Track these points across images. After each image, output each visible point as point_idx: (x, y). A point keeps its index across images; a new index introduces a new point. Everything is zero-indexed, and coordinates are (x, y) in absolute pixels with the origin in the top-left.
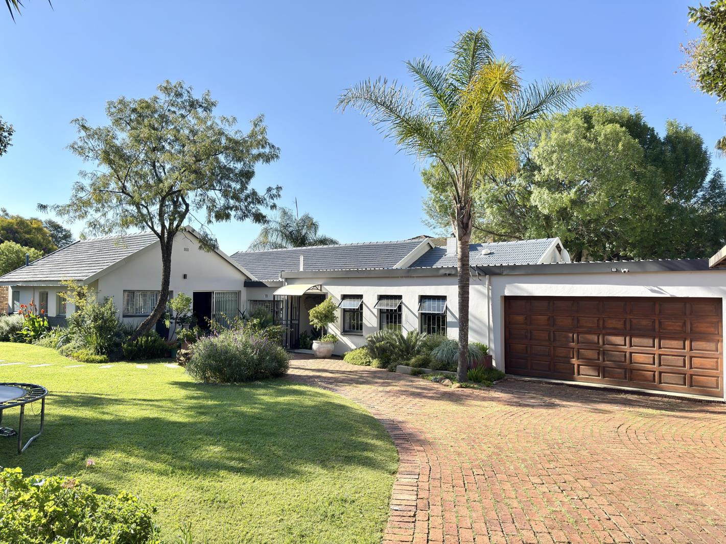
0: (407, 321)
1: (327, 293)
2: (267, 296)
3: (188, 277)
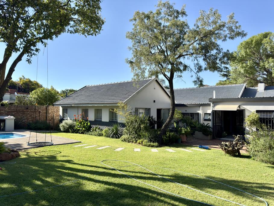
1: (245, 109)
2: (186, 111)
3: (156, 101)
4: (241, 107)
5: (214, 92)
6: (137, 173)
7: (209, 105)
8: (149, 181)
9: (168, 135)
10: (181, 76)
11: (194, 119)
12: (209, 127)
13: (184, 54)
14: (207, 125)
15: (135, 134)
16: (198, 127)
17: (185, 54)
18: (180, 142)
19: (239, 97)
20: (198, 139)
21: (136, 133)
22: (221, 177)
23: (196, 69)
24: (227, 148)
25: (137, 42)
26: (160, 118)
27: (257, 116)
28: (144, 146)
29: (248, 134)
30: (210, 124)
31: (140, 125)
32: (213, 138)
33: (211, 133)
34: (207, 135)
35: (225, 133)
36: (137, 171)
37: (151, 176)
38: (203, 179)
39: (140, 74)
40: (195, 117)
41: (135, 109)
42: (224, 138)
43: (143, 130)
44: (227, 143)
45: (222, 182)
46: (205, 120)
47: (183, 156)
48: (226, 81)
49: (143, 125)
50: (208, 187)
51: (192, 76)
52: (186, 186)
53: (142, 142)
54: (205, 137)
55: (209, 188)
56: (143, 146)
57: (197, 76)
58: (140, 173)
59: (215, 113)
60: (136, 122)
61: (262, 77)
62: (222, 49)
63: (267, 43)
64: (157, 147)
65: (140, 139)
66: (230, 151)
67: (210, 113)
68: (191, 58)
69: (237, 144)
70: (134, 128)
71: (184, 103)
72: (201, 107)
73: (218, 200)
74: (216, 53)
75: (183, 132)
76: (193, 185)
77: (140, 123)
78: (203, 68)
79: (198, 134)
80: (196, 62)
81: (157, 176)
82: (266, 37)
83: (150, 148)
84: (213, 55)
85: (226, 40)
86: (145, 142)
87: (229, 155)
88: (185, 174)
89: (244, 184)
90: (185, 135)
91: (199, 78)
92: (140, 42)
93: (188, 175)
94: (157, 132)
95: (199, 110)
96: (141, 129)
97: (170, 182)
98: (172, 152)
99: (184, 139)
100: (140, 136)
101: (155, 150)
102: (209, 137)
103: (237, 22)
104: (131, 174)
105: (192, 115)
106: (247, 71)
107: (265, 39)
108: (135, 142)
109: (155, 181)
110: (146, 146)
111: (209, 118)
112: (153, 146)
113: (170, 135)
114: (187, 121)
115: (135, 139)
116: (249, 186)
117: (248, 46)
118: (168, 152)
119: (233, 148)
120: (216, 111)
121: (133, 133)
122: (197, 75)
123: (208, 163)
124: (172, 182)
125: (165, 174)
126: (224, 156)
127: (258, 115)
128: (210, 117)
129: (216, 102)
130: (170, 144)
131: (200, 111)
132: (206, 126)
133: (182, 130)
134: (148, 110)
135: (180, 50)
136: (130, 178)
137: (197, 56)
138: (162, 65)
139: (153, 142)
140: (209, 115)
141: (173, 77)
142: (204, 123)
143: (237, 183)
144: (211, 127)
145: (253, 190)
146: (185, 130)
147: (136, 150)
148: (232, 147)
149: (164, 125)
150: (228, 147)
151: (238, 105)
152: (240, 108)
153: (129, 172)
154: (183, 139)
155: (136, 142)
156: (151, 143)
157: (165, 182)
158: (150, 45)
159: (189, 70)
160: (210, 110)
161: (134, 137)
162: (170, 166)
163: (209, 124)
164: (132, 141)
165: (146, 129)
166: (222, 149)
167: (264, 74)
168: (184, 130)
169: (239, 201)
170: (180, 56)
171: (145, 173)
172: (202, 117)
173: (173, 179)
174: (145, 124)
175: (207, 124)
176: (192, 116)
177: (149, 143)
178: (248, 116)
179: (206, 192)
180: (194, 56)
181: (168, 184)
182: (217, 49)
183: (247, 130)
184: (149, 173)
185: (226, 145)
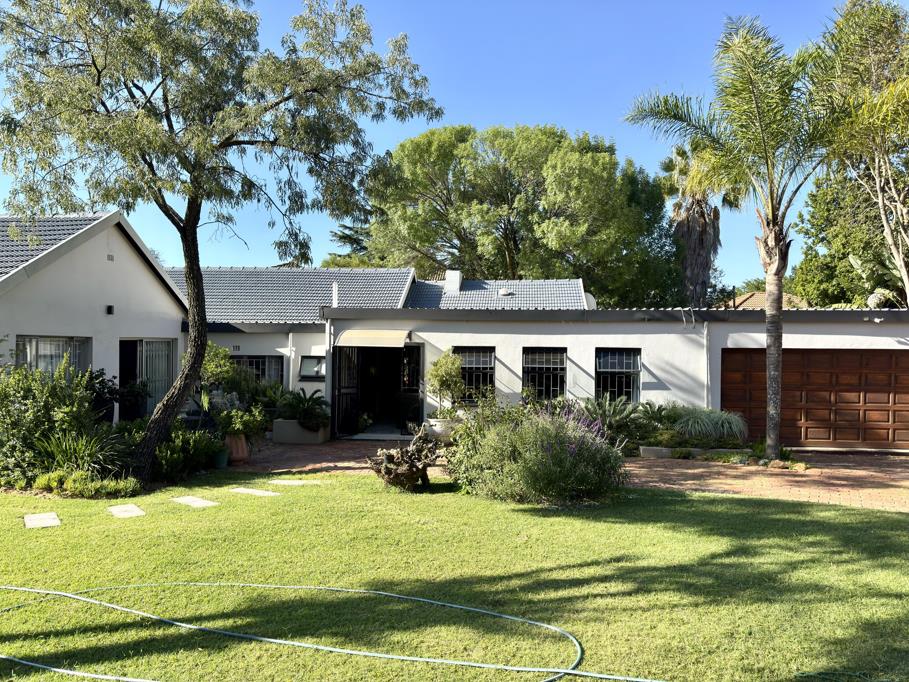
0: (575, 383)
1: (423, 344)
2: (237, 348)
3: (115, 310)
4: (413, 337)
5: (335, 287)
6: (71, 632)
7: (320, 329)
8: (144, 660)
9: (178, 442)
10: (229, 219)
11: (267, 377)
12: (319, 401)
13: (241, 138)
14: (313, 394)
15: (23, 452)
16: (285, 405)
17: (247, 139)
18: (225, 464)
19: (400, 305)
20: (281, 444)
21: (28, 444)
22: (413, 577)
23: (283, 202)
24: (392, 466)
25: (31, 49)
26: (134, 377)
27: (458, 363)
28: (73, 496)
29: (433, 415)
30: (323, 389)
31: (48, 408)
32: (333, 439)
33: (326, 421)
34: (315, 429)
35: (366, 417)
36: (65, 623)
37: (145, 634)
38: (361, 599)
39: (45, 188)
40: (271, 369)
41: (14, 339)
42: (363, 432)
43: (64, 431)
44: (393, 452)
45: (422, 594)
46: (304, 378)
47: (253, 517)
48: (349, 256)
49: (67, 410)
50: (388, 628)
51: (272, 224)
52: (308, 643)
53: (61, 482)
54: (309, 436)
55: (393, 628)
56: (66, 497)
57: (288, 226)
58: (85, 630)
59: (338, 353)
60: (25, 397)
61: (449, 253)
62: (370, 144)
63: (468, 157)
64: (134, 494)
65: (47, 470)
66: (403, 474)
67: (324, 354)
68: (267, 157)
69: (419, 451)
70: (15, 424)
71: (230, 322)
72: (291, 335)
73: (438, 672)
74: (353, 154)
75: (238, 426)
76: (335, 634)
77: (46, 403)
78: (308, 201)
79: (286, 428)
80: (284, 175)
81: (172, 631)
82: (463, 140)
83: (102, 503)
84: (341, 160)
85: (383, 118)
86: (75, 481)
87: (398, 490)
88: (290, 592)
89: (486, 588)
90: (243, 437)
91: (296, 235)
92: (44, 54)
93: (302, 594)
94: (130, 433)
95: (284, 346)
96: (52, 429)
97: (241, 640)
98: (204, 509)
99: (241, 449)
100: (51, 456)
101: (127, 510)
102: (321, 435)
103: (416, 68)
104: (39, 648)
105: (258, 361)
106: (417, 230)
107: (462, 146)
108: (23, 483)
109: (172, 657)
110: (83, 496)
111: (317, 372)
112: (114, 495)
113: (186, 442)
114: (243, 383)
115: (24, 473)
116: (504, 591)
117: (421, 156)
118: (188, 509)
119: (412, 465)
120: (340, 347)
121: (14, 448)
122: (290, 223)
123: (351, 531)
124: (250, 640)
125: (207, 609)
126: (384, 495)
127: (459, 361)
128: (323, 370)
129: (342, 319)
130: (184, 475)
131: (288, 350)
132: (311, 397)
133: (232, 417)
134: (80, 346)
135: (228, 120)
136: (37, 670)
137: (291, 155)
138: (150, 166)
139: (117, 476)
140: (316, 361)
141: (197, 219)
142: (303, 390)
143: (467, 588)
144: (325, 403)
145: (521, 603)
146: (246, 418)
147: (34, 521)
148: (407, 463)
149: (159, 405)
150: (395, 464)
151: (407, 332)
152: (410, 339)
153: (26, 636)
154: (234, 451)
155: (29, 484)
156: (105, 482)
157: (220, 649)
158: (99, 72)
159: (263, 201)
160: (324, 344)
161: (17, 465)
162: (216, 569)
163: (319, 391)
164: (8, 483)
165: (78, 424)
166: (378, 471)
167: (453, 247)
168: (242, 417)
169: (501, 657)
170: (227, 144)
171: (114, 628)
172: (293, 370)
173: (249, 625)
174: (72, 404)
175: (312, 392)
176: (258, 368)
177: (98, 484)
178: (435, 364)
179: (387, 652)
180: (279, 151)
181: (233, 653)
182: (356, 143)
183: (431, 405)
184: (128, 620)
185: (390, 459)
